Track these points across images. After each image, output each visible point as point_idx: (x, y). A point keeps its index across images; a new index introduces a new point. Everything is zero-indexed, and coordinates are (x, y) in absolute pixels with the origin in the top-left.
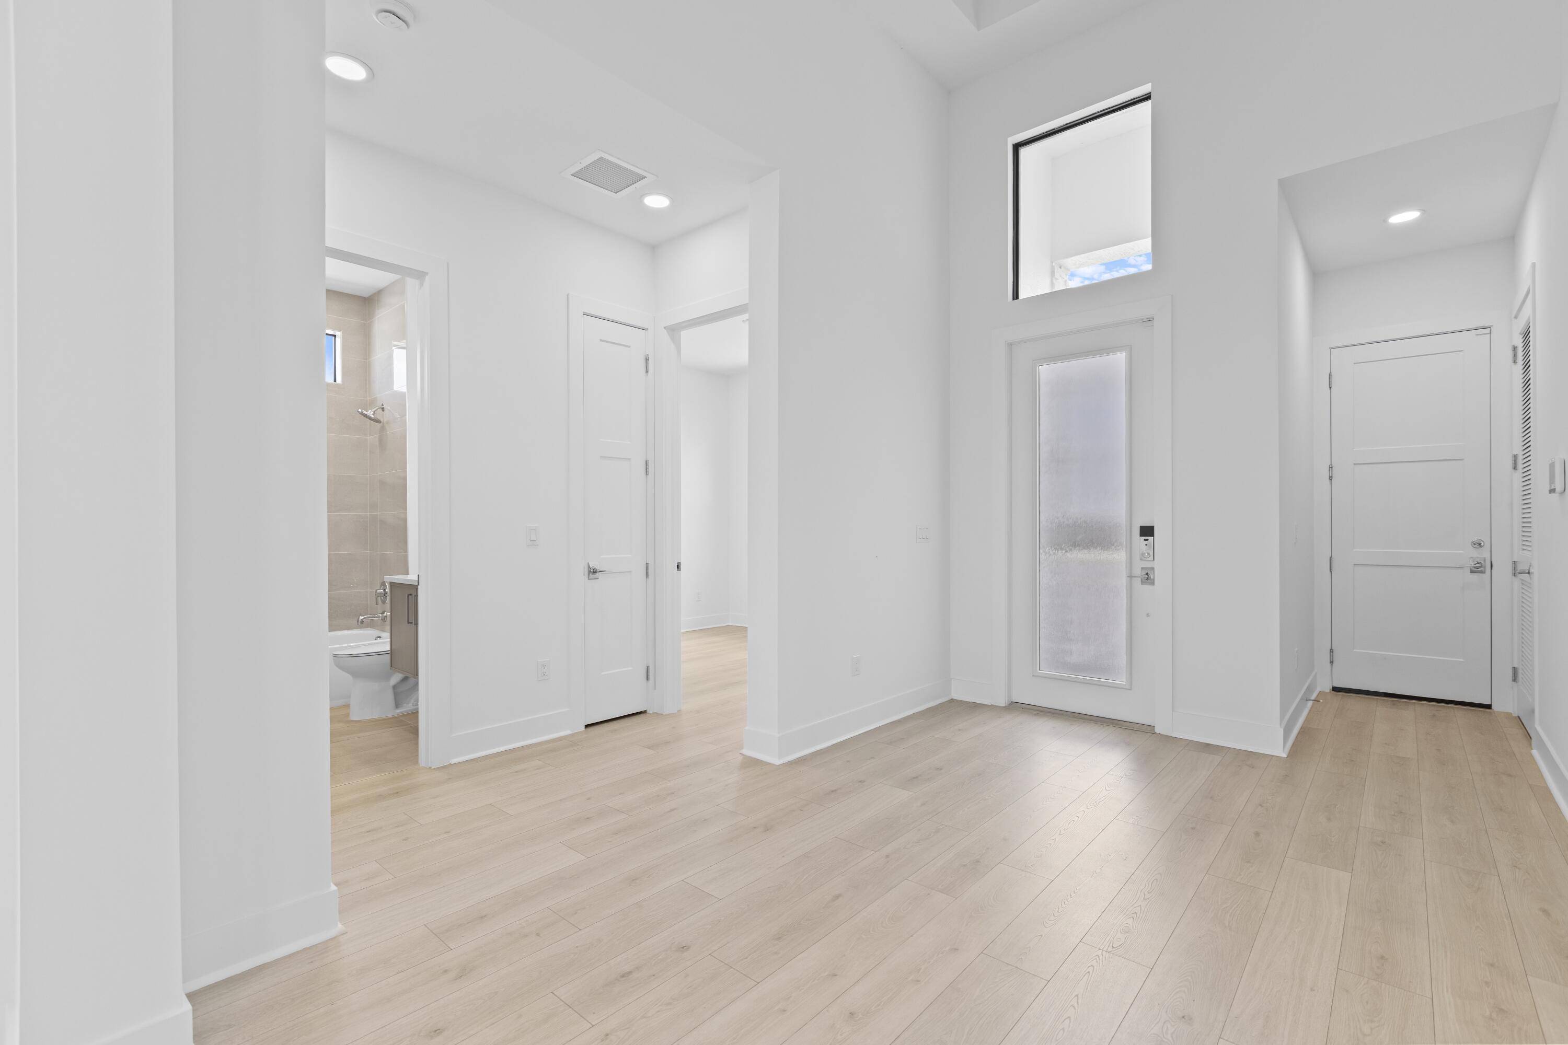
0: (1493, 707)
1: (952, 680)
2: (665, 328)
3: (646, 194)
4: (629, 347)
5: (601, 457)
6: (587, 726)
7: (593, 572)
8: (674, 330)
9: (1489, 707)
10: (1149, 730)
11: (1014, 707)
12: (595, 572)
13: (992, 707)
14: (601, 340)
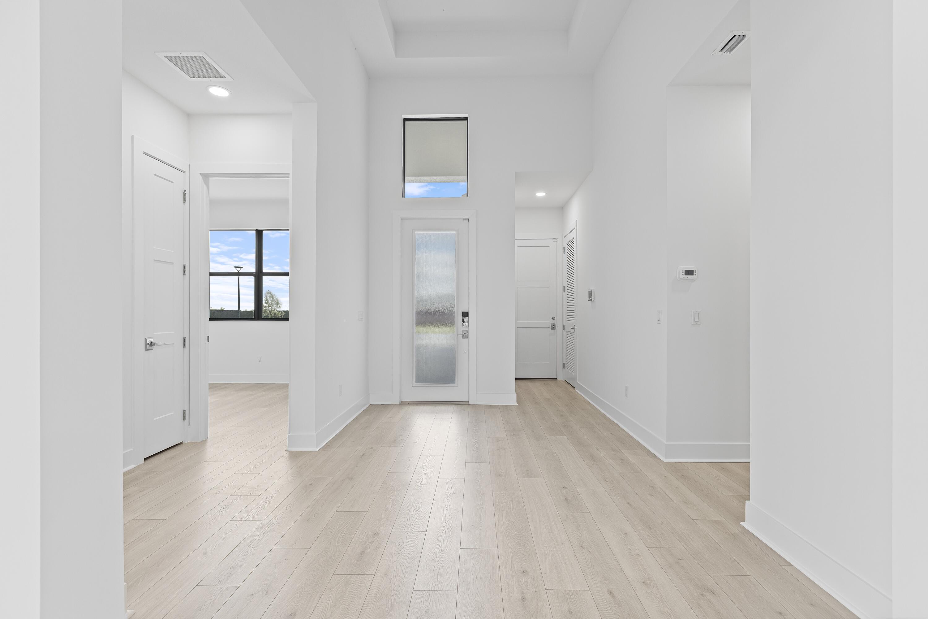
0: (557, 379)
1: (370, 394)
2: (200, 174)
3: (210, 86)
4: (172, 182)
5: (154, 260)
6: (145, 459)
7: (150, 345)
8: (206, 177)
9: (556, 379)
10: (467, 403)
11: (404, 403)
12: (152, 344)
13: (393, 405)
14: (155, 175)
